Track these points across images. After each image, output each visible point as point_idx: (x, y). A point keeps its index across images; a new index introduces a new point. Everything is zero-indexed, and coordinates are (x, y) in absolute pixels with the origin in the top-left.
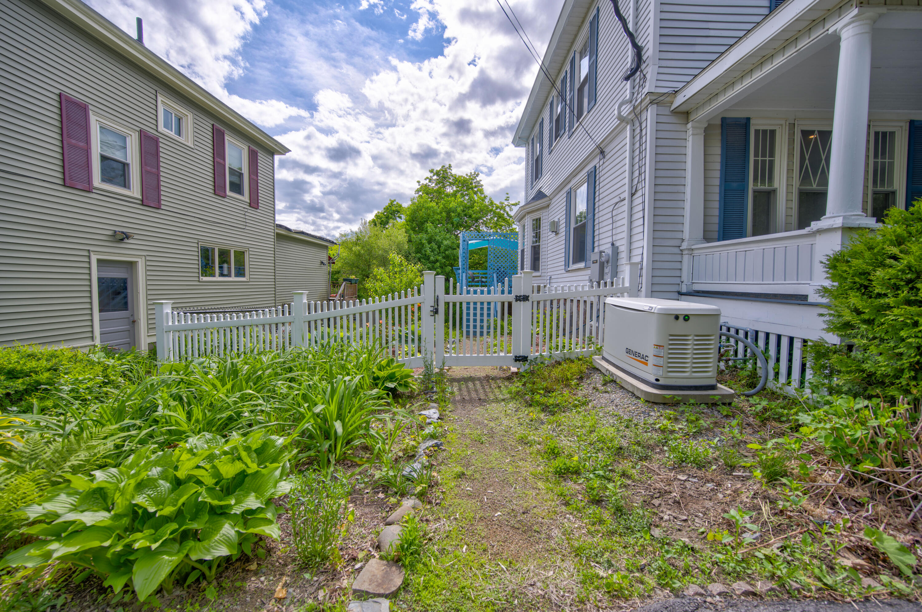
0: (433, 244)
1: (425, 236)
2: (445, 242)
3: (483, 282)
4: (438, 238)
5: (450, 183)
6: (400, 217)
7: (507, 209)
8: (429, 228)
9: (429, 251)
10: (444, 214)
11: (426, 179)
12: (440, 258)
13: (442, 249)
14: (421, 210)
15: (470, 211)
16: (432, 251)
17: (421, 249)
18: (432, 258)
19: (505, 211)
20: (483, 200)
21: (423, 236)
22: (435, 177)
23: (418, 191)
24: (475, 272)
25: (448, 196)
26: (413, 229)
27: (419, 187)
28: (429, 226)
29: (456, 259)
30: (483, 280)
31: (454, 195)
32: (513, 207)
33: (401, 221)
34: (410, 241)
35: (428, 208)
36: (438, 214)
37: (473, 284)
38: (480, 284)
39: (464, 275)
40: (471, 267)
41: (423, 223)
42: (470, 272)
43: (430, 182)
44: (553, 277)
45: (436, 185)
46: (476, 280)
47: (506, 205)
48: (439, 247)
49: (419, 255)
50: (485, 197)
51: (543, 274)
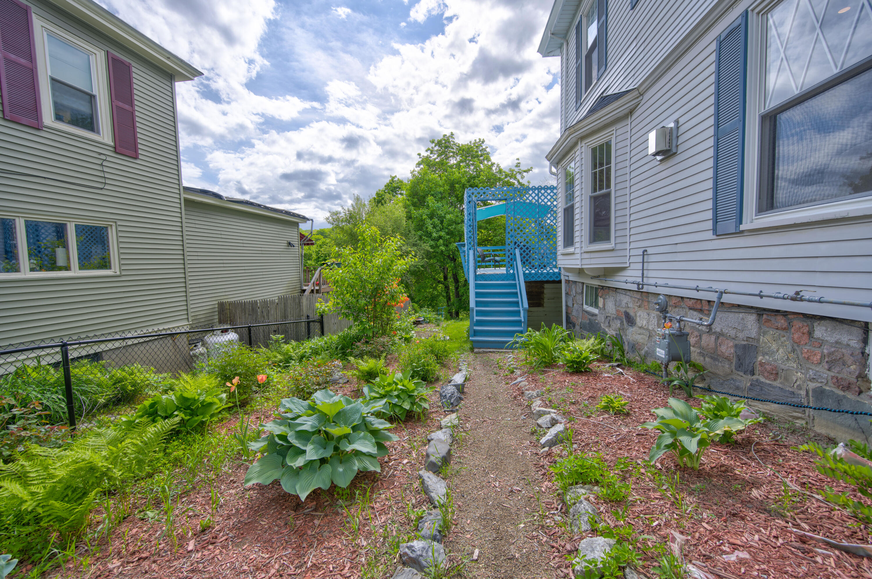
0: (436, 220)
1: (426, 211)
2: (448, 216)
3: (496, 261)
4: (440, 212)
5: (453, 152)
6: (401, 194)
7: (519, 177)
8: (430, 202)
9: (430, 228)
10: (447, 187)
11: (427, 151)
12: (442, 234)
13: (445, 224)
14: (422, 183)
15: (476, 181)
16: (434, 227)
17: (423, 226)
18: (434, 235)
19: (515, 178)
20: (491, 169)
21: (423, 212)
22: (437, 148)
23: (419, 164)
24: (485, 248)
25: (451, 167)
26: (414, 205)
27: (420, 160)
28: (430, 199)
29: (461, 236)
30: (497, 258)
31: (458, 166)
32: (525, 174)
33: (401, 198)
34: (409, 218)
35: (429, 181)
36: (440, 186)
37: (484, 264)
38: (492, 263)
39: (471, 252)
40: (479, 244)
41: (424, 197)
42: (479, 249)
43: (431, 153)
44: (650, 251)
45: (438, 156)
46: (487, 259)
47: (517, 173)
48: (442, 222)
49: (420, 233)
50: (493, 164)
51: (619, 247)
